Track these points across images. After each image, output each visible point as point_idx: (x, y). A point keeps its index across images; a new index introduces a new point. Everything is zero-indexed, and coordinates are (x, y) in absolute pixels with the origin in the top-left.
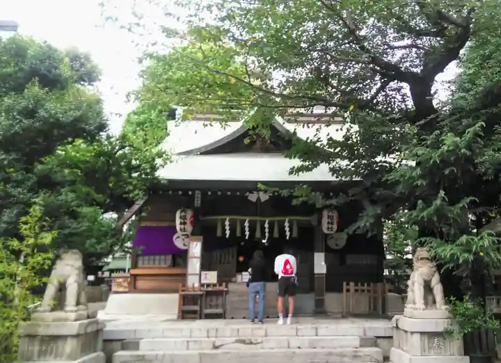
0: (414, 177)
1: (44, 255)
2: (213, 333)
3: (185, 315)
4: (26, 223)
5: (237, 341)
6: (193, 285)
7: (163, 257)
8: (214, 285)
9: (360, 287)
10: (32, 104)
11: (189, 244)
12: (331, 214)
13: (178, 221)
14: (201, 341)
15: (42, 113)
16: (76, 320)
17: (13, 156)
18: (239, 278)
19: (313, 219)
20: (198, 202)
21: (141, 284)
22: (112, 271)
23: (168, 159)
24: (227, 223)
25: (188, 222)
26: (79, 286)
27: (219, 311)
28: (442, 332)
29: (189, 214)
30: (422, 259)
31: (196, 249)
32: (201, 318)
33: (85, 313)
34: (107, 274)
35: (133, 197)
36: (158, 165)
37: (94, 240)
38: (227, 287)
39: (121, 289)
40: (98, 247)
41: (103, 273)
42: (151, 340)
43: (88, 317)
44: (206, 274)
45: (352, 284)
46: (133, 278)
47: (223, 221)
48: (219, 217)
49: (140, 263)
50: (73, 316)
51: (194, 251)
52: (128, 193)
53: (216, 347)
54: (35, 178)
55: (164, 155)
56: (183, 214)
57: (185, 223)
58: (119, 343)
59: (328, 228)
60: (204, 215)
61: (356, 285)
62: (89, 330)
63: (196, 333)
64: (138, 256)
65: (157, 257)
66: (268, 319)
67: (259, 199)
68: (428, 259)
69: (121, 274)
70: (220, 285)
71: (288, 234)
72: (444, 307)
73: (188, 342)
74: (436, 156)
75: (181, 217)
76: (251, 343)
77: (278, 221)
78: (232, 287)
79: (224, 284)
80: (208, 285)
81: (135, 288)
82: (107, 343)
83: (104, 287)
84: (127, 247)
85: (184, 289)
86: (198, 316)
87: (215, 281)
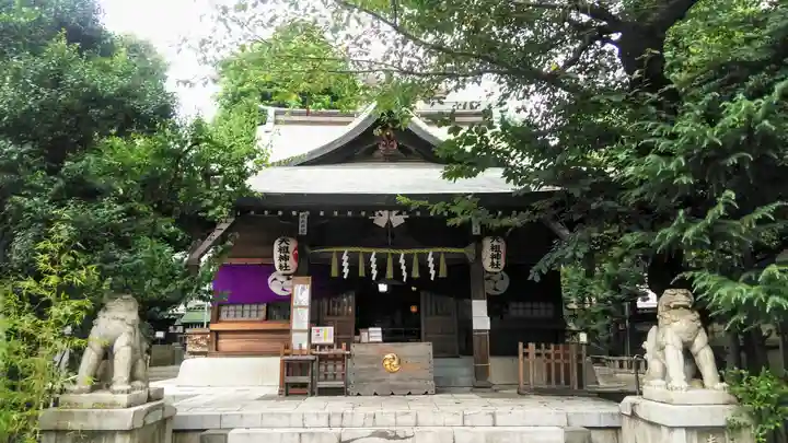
0: (671, 172)
1: (75, 303)
2: (336, 420)
3: (290, 389)
4: (44, 251)
5: (373, 435)
6: (300, 345)
7: (255, 307)
8: (330, 346)
9: (543, 351)
10: (54, 65)
11: (293, 287)
12: (495, 243)
13: (277, 255)
14: (321, 433)
15: (70, 79)
16: (129, 406)
17: (28, 147)
18: (364, 336)
19: (468, 252)
20: (303, 229)
21: (225, 343)
22: (186, 325)
23: (262, 162)
24: (345, 258)
25: (291, 256)
26: (134, 351)
27: (340, 384)
28: (723, 427)
29: (292, 245)
30: (676, 307)
31: (302, 294)
32: (313, 394)
33: (144, 393)
34: (180, 329)
35: (214, 217)
36: (249, 170)
37: (156, 281)
38: (348, 348)
39: (198, 349)
40: (163, 292)
41: (175, 328)
42: (244, 430)
43: (150, 399)
44: (318, 331)
45: (532, 346)
46: (214, 334)
47: (340, 255)
48: (335, 250)
49: (223, 316)
50: (123, 399)
51: (300, 298)
52: (206, 210)
54: (61, 183)
55: (258, 155)
56: (284, 245)
57: (286, 258)
58: (196, 436)
59: (492, 264)
60: (313, 246)
61: (538, 347)
62: (150, 420)
63: (311, 421)
64: (220, 305)
65: (247, 307)
66: (410, 397)
67: (389, 223)
68: (686, 307)
69: (198, 330)
70: (339, 346)
71: (432, 272)
72: (720, 385)
73: (300, 434)
74: (712, 134)
75: (280, 250)
76: (396, 437)
77: (418, 254)
78: (355, 349)
79: (344, 345)
80: (322, 346)
81: (217, 350)
82: (179, 436)
83: (177, 346)
84: (205, 292)
85: (287, 351)
86: (308, 391)
87: (331, 341)
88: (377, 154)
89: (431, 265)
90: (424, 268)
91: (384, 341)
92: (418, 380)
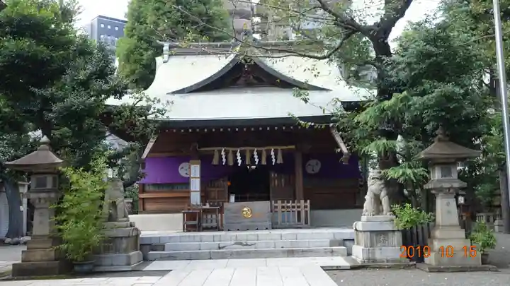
5: (236, 244)
14: (208, 244)
21: (149, 206)
24: (223, 153)
32: (199, 231)
42: (172, 243)
45: (279, 202)
46: (142, 200)
47: (220, 151)
48: (217, 148)
53: (220, 248)
58: (148, 246)
61: (283, 202)
71: (274, 160)
76: (247, 245)
81: (144, 209)
82: (143, 246)
86: (197, 229)
88: (238, 82)
89: (273, 157)
90: (269, 158)
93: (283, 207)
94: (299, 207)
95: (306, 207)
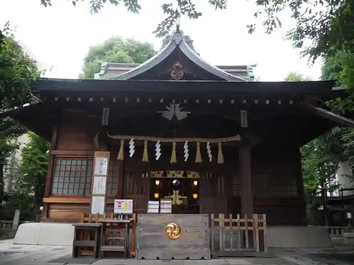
3: (80, 252)
8: (130, 216)
27: (121, 248)
32: (97, 257)
44: (120, 203)
45: (221, 216)
61: (227, 217)
67: (175, 117)
78: (141, 218)
80: (124, 216)
81: (48, 216)
85: (86, 219)
86: (93, 254)
87: (131, 212)
91: (173, 213)
92: (196, 246)
93: (227, 224)
94: (250, 224)
95: (261, 224)
